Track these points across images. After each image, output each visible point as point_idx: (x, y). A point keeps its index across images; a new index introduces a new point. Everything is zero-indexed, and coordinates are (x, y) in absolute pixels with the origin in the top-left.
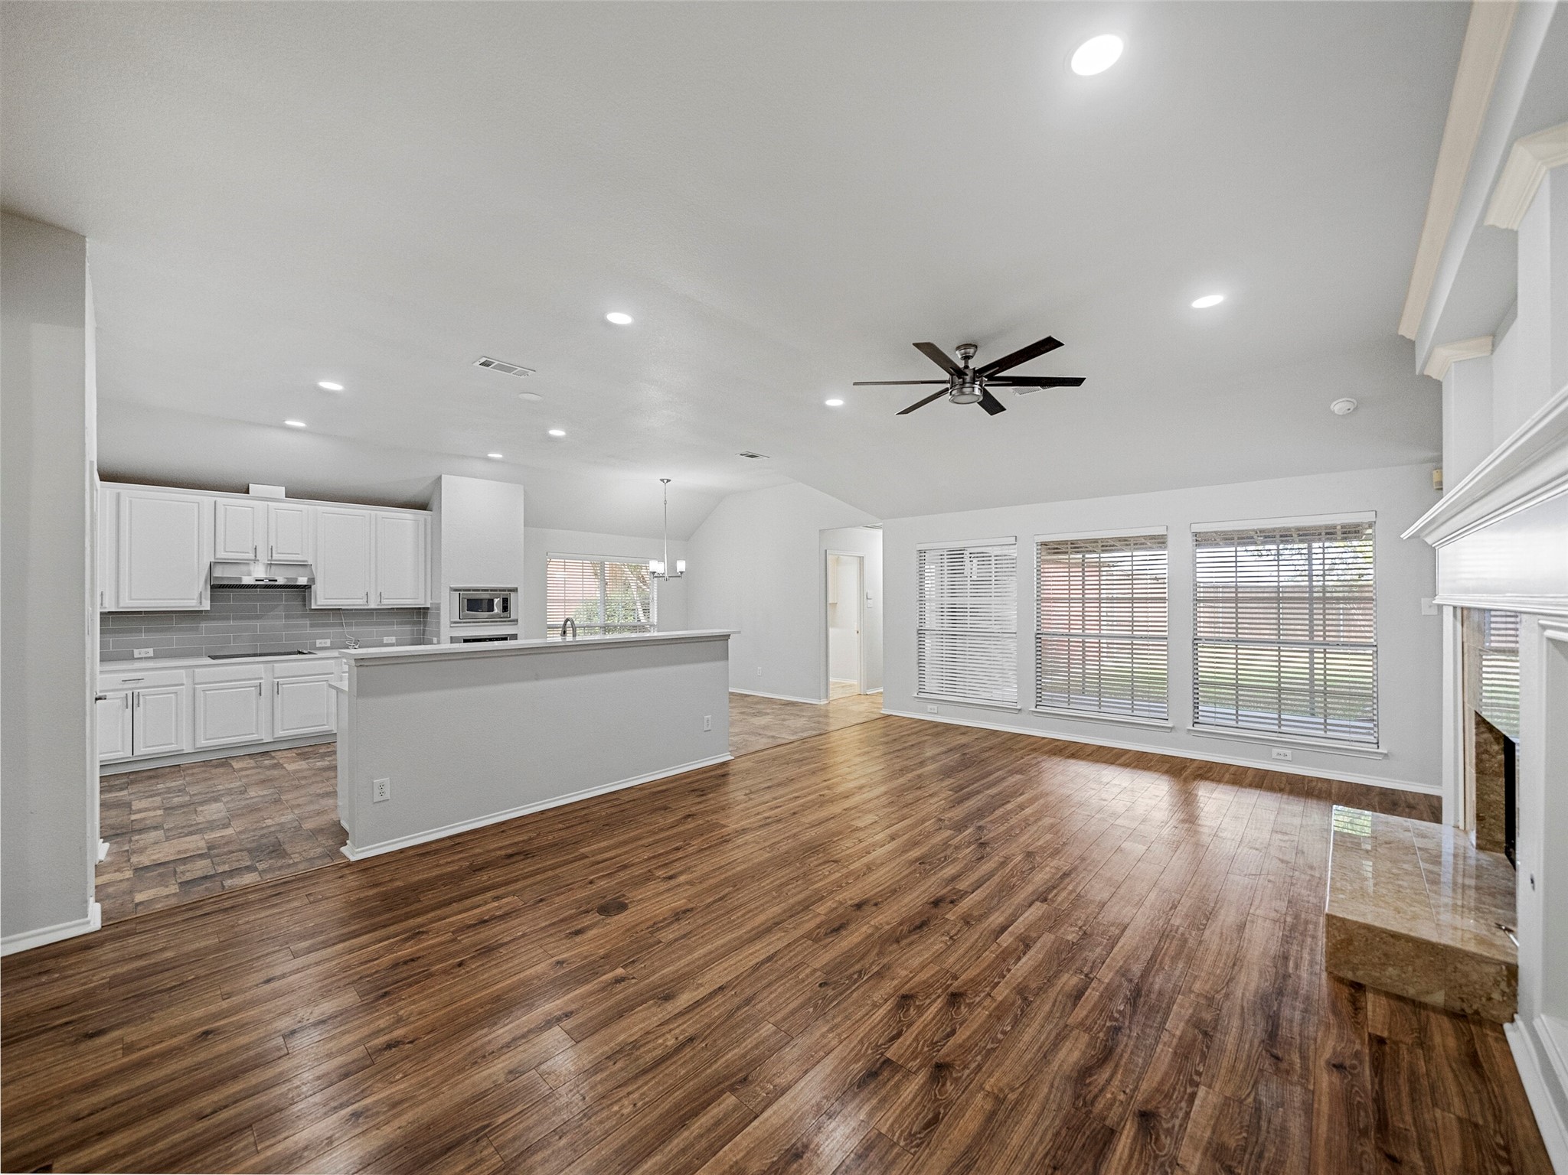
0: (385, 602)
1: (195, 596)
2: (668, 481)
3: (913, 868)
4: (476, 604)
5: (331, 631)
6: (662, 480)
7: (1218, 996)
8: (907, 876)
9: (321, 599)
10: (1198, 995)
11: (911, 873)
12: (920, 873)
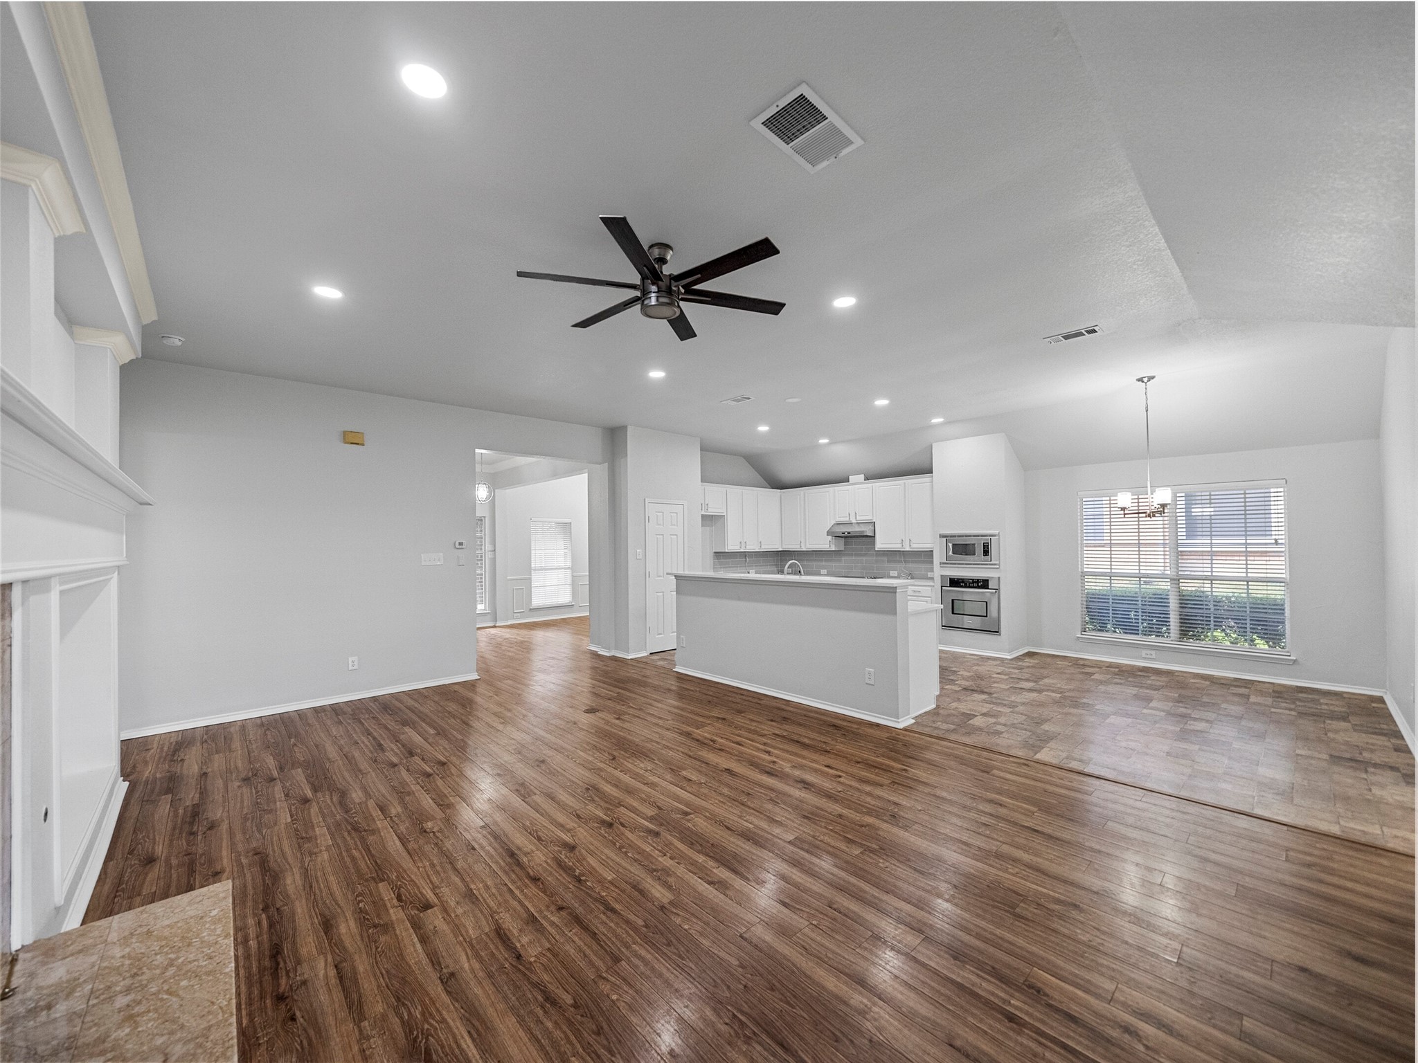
0: (914, 546)
1: (825, 543)
2: (1151, 378)
4: (962, 548)
5: (898, 565)
6: (1140, 380)
7: (308, 859)
9: (880, 545)
10: (321, 851)
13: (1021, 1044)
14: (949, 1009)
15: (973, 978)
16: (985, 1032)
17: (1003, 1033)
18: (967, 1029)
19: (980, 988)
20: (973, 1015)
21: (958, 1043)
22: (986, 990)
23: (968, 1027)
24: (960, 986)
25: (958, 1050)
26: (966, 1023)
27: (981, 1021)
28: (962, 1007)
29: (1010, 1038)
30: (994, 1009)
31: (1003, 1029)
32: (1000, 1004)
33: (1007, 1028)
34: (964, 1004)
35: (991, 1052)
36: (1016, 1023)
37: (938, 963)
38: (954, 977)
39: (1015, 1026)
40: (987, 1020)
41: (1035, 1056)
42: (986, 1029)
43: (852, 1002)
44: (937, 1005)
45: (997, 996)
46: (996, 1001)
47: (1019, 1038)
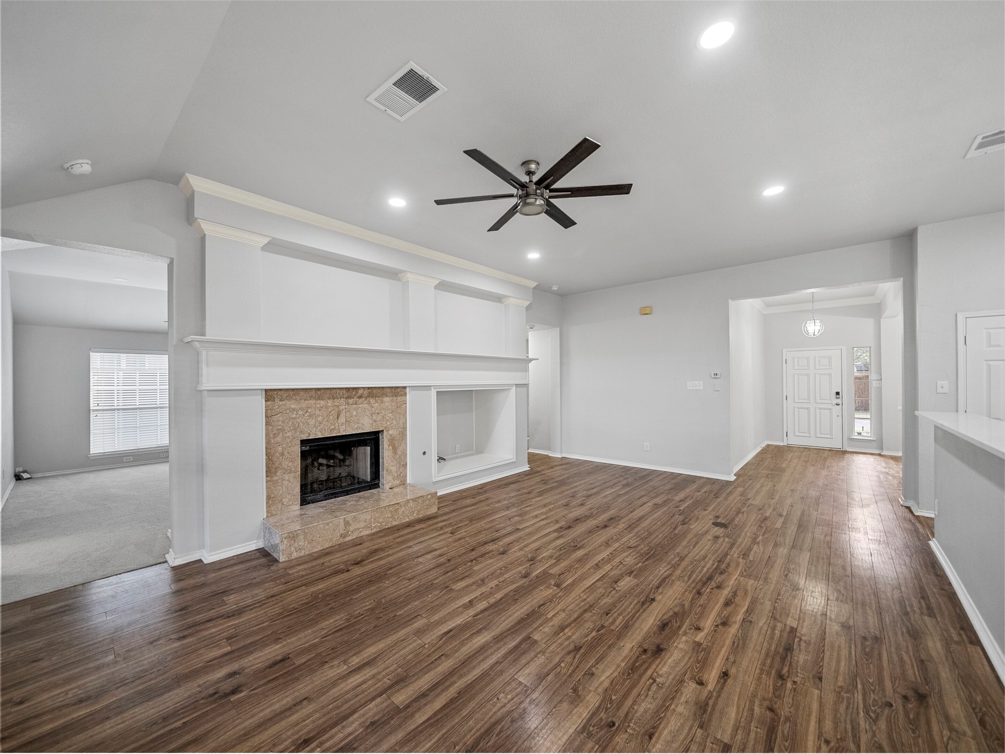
3: (581, 544)
8: (584, 539)
11: (582, 541)
12: (577, 540)
13: (286, 740)
14: (329, 705)
15: (350, 729)
16: (305, 721)
17: (298, 732)
18: (311, 710)
19: (339, 731)
20: (320, 718)
21: (305, 703)
22: (336, 733)
23: (313, 712)
24: (346, 717)
25: (301, 701)
26: (316, 711)
27: (314, 722)
28: (328, 713)
29: (293, 735)
30: (318, 733)
31: (302, 733)
32: (320, 739)
33: (301, 736)
34: (331, 715)
35: (290, 719)
36: (301, 743)
37: (370, 710)
38: (356, 716)
39: (300, 742)
40: (312, 725)
41: (274, 745)
42: (307, 722)
43: (355, 657)
44: (336, 699)
45: (328, 740)
46: (324, 738)
47: (290, 740)
